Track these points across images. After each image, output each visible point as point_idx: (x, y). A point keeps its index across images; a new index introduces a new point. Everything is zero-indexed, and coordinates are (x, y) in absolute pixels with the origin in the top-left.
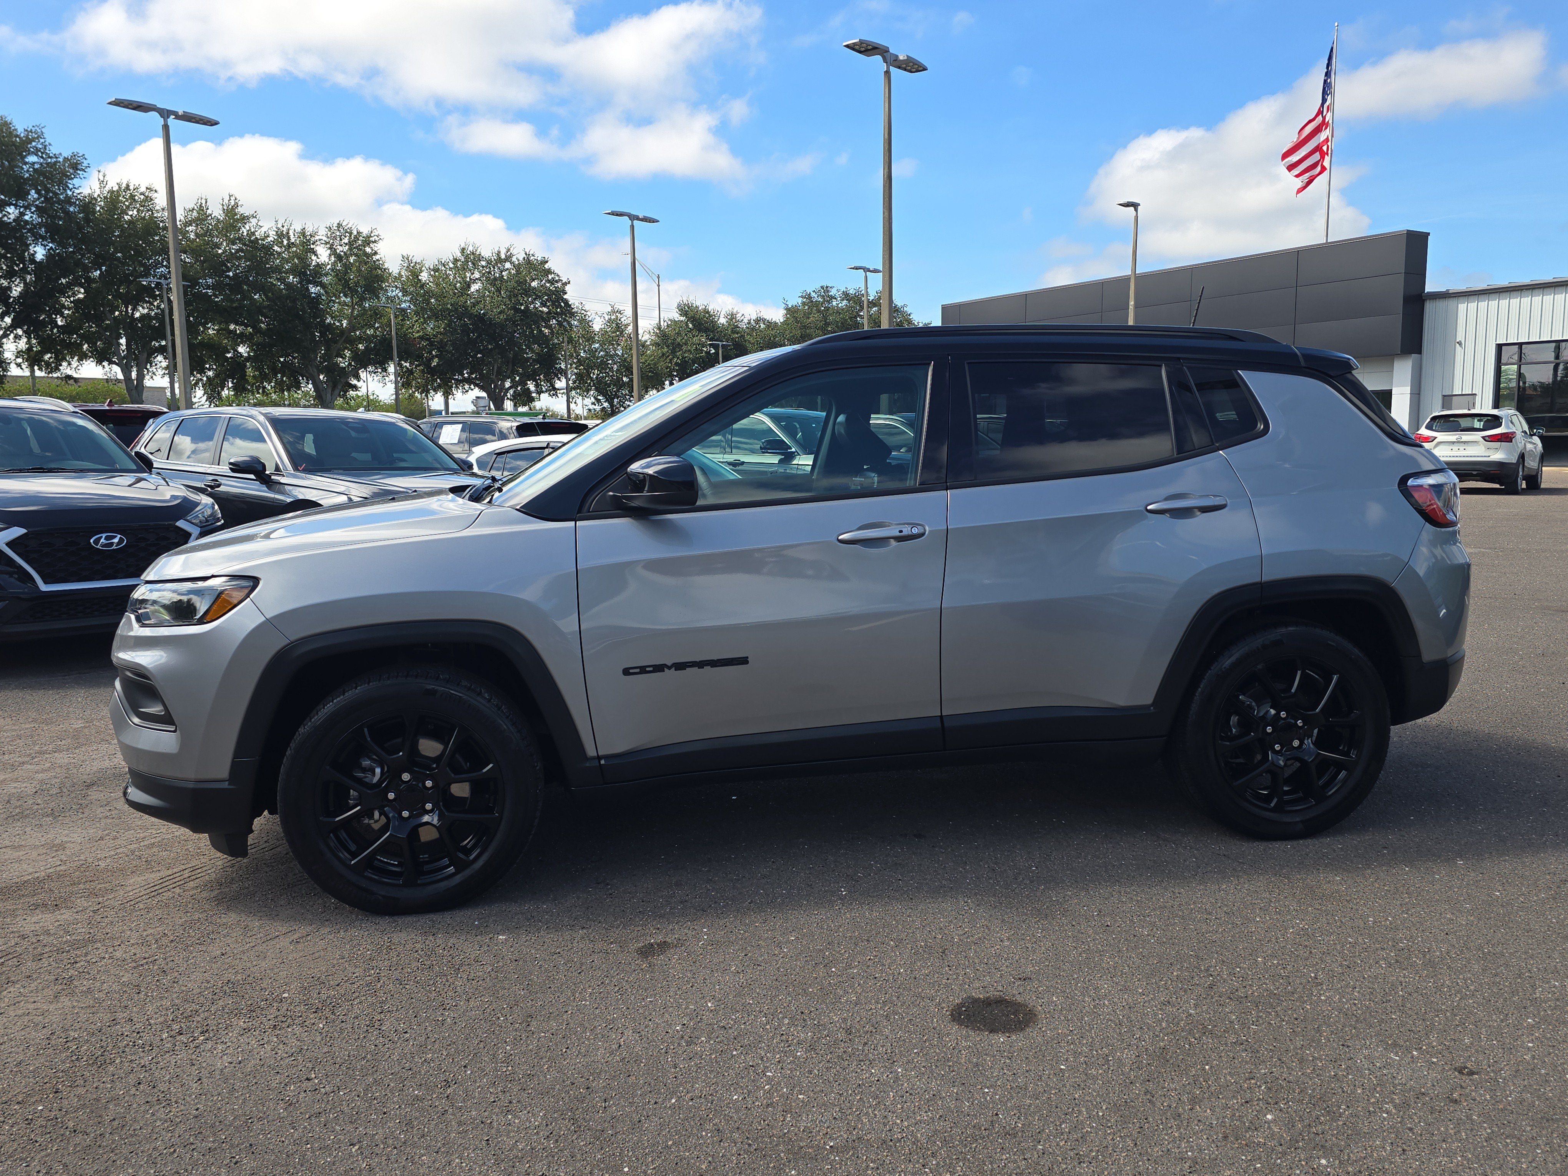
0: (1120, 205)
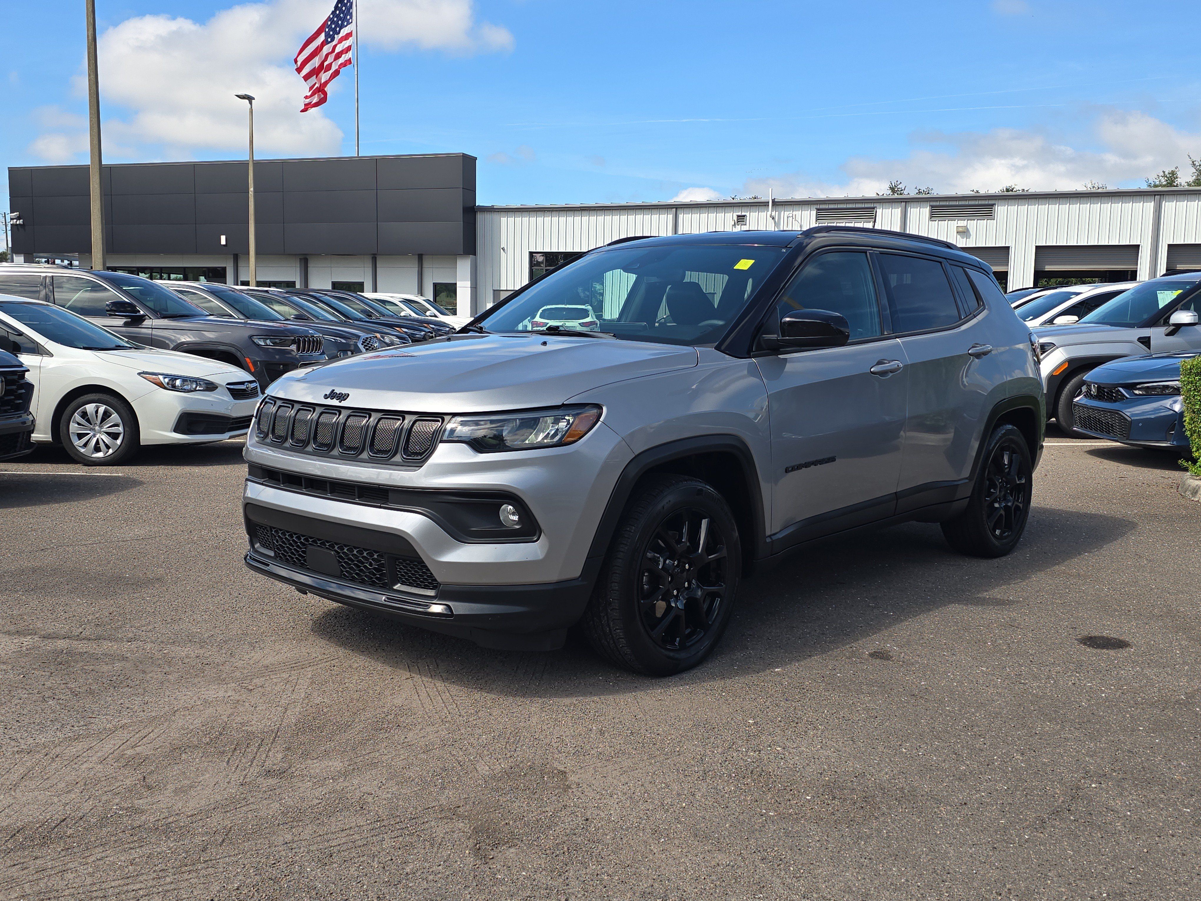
0: (237, 96)
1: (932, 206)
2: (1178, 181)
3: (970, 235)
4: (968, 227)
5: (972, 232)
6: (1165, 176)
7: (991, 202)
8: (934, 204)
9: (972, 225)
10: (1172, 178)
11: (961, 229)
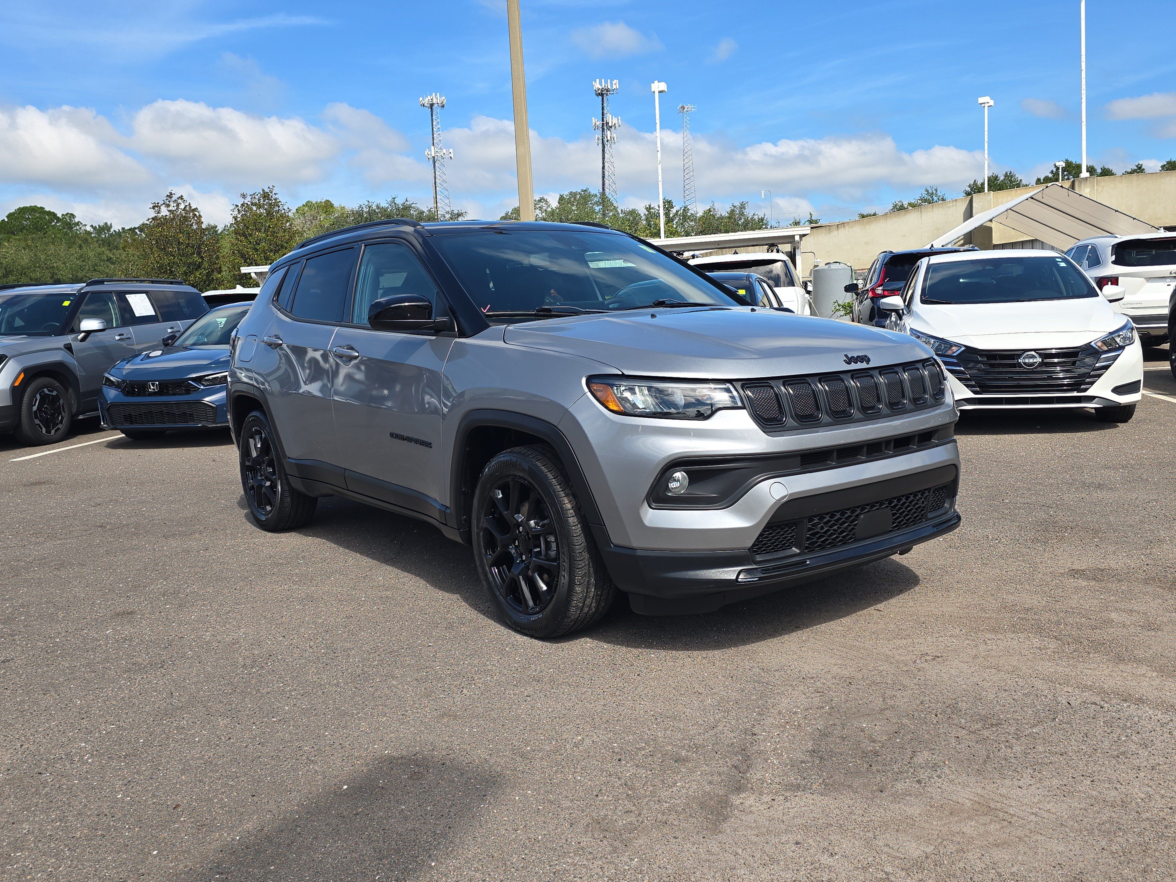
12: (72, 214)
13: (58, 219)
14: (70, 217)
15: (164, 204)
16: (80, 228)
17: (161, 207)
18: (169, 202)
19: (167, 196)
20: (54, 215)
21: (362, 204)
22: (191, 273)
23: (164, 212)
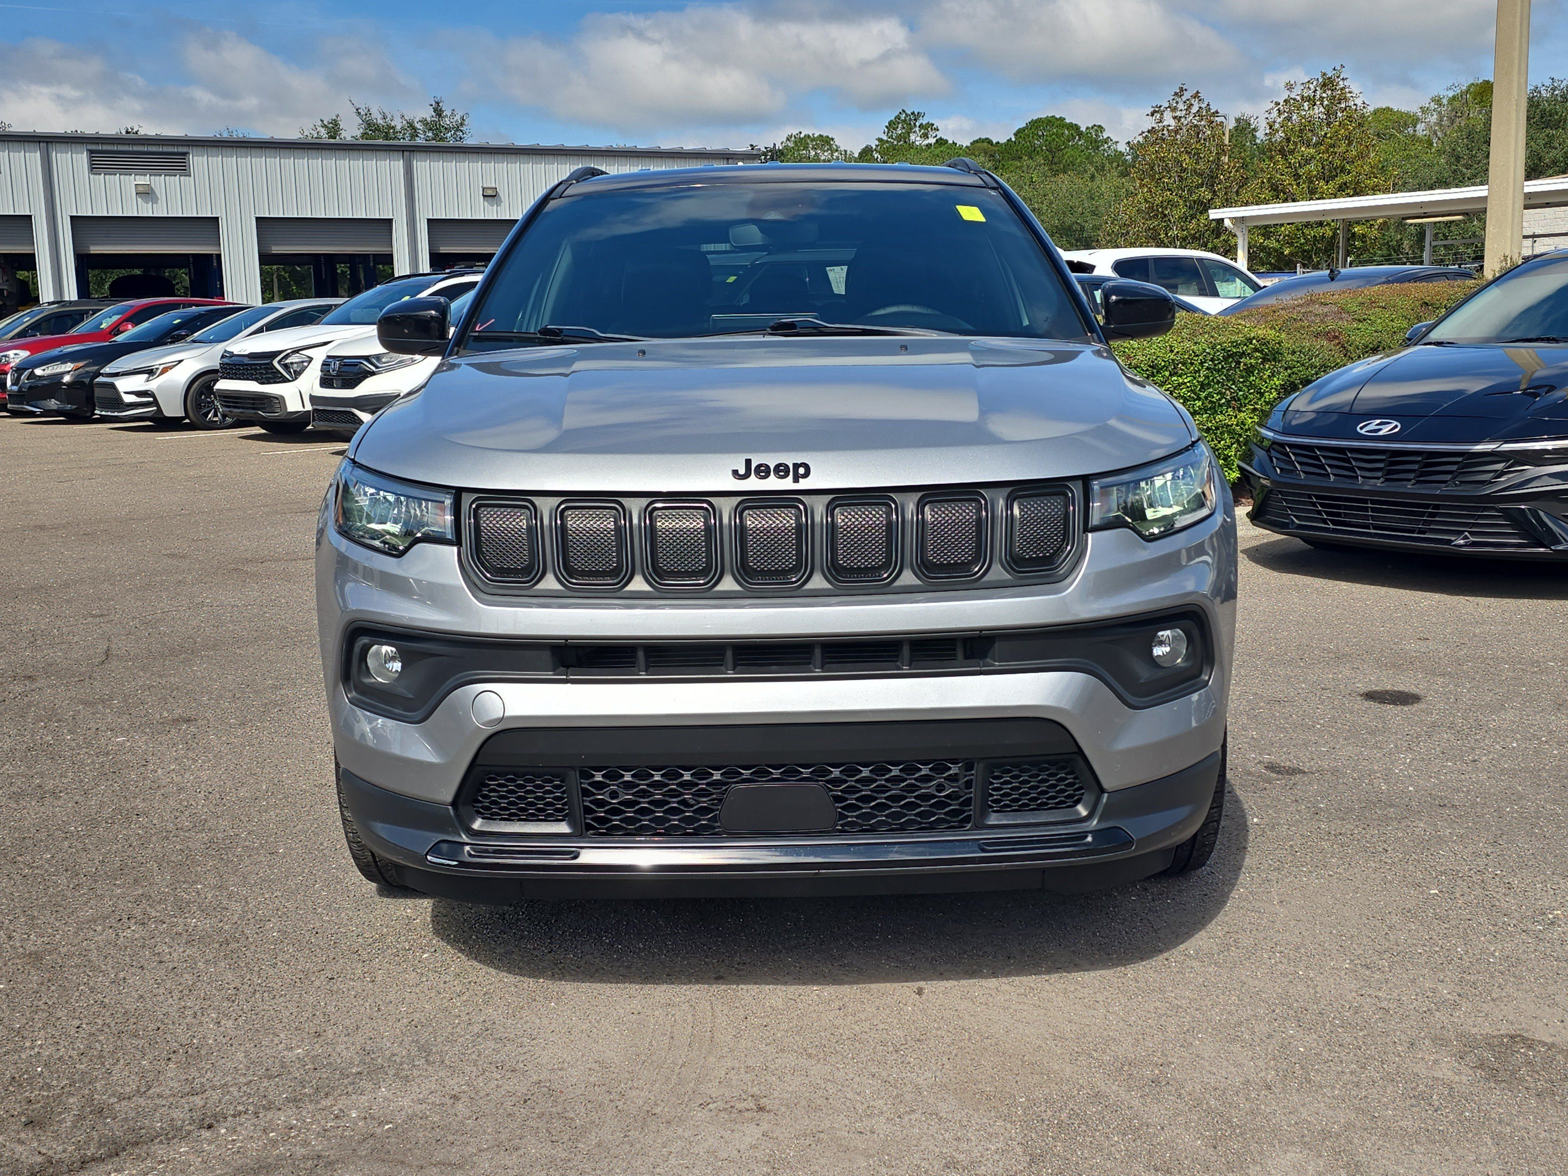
1: (91, 152)
2: (344, 134)
3: (157, 199)
4: (153, 186)
5: (160, 191)
6: (324, 126)
7: (184, 150)
8: (94, 147)
9: (158, 182)
10: (334, 128)
11: (141, 189)
12: (1099, 126)
13: (1080, 134)
14: (1096, 130)
15: (1169, 107)
16: (1109, 147)
17: (1165, 114)
18: (1177, 103)
19: (1176, 94)
20: (1076, 128)
21: (1540, 85)
22: (1193, 217)
23: (1169, 120)
